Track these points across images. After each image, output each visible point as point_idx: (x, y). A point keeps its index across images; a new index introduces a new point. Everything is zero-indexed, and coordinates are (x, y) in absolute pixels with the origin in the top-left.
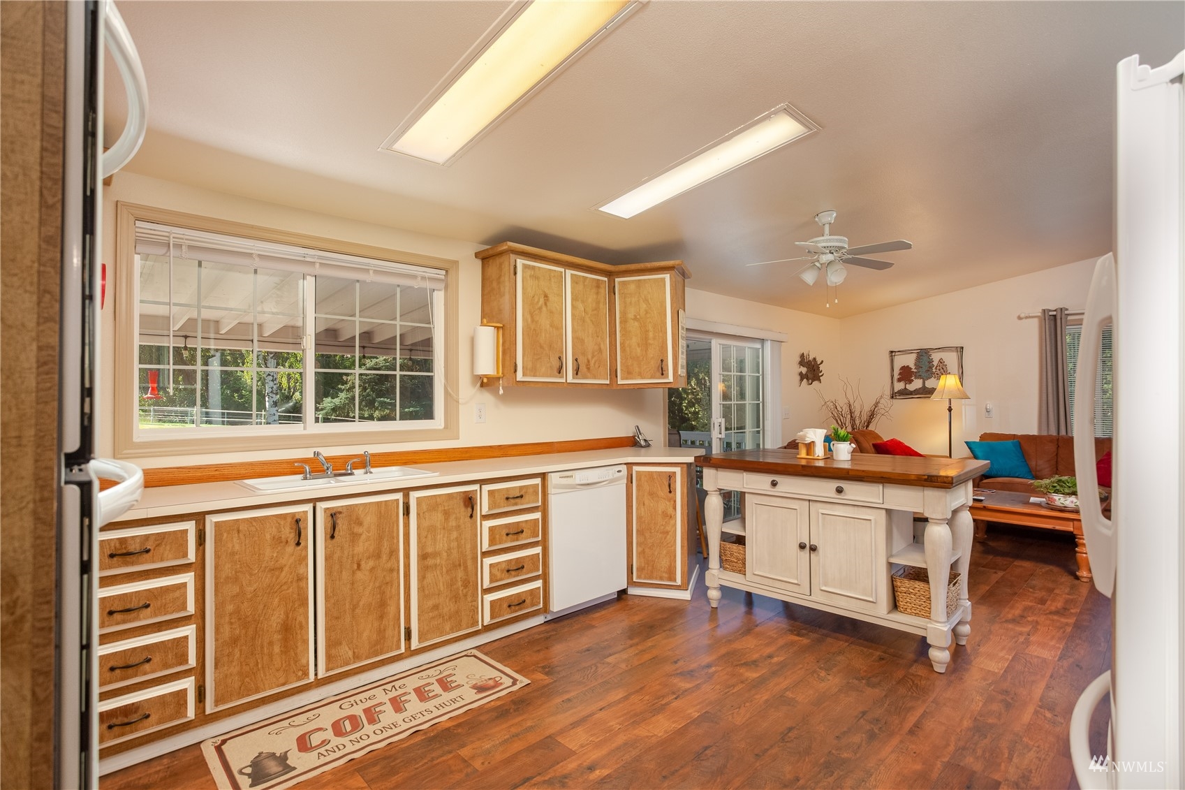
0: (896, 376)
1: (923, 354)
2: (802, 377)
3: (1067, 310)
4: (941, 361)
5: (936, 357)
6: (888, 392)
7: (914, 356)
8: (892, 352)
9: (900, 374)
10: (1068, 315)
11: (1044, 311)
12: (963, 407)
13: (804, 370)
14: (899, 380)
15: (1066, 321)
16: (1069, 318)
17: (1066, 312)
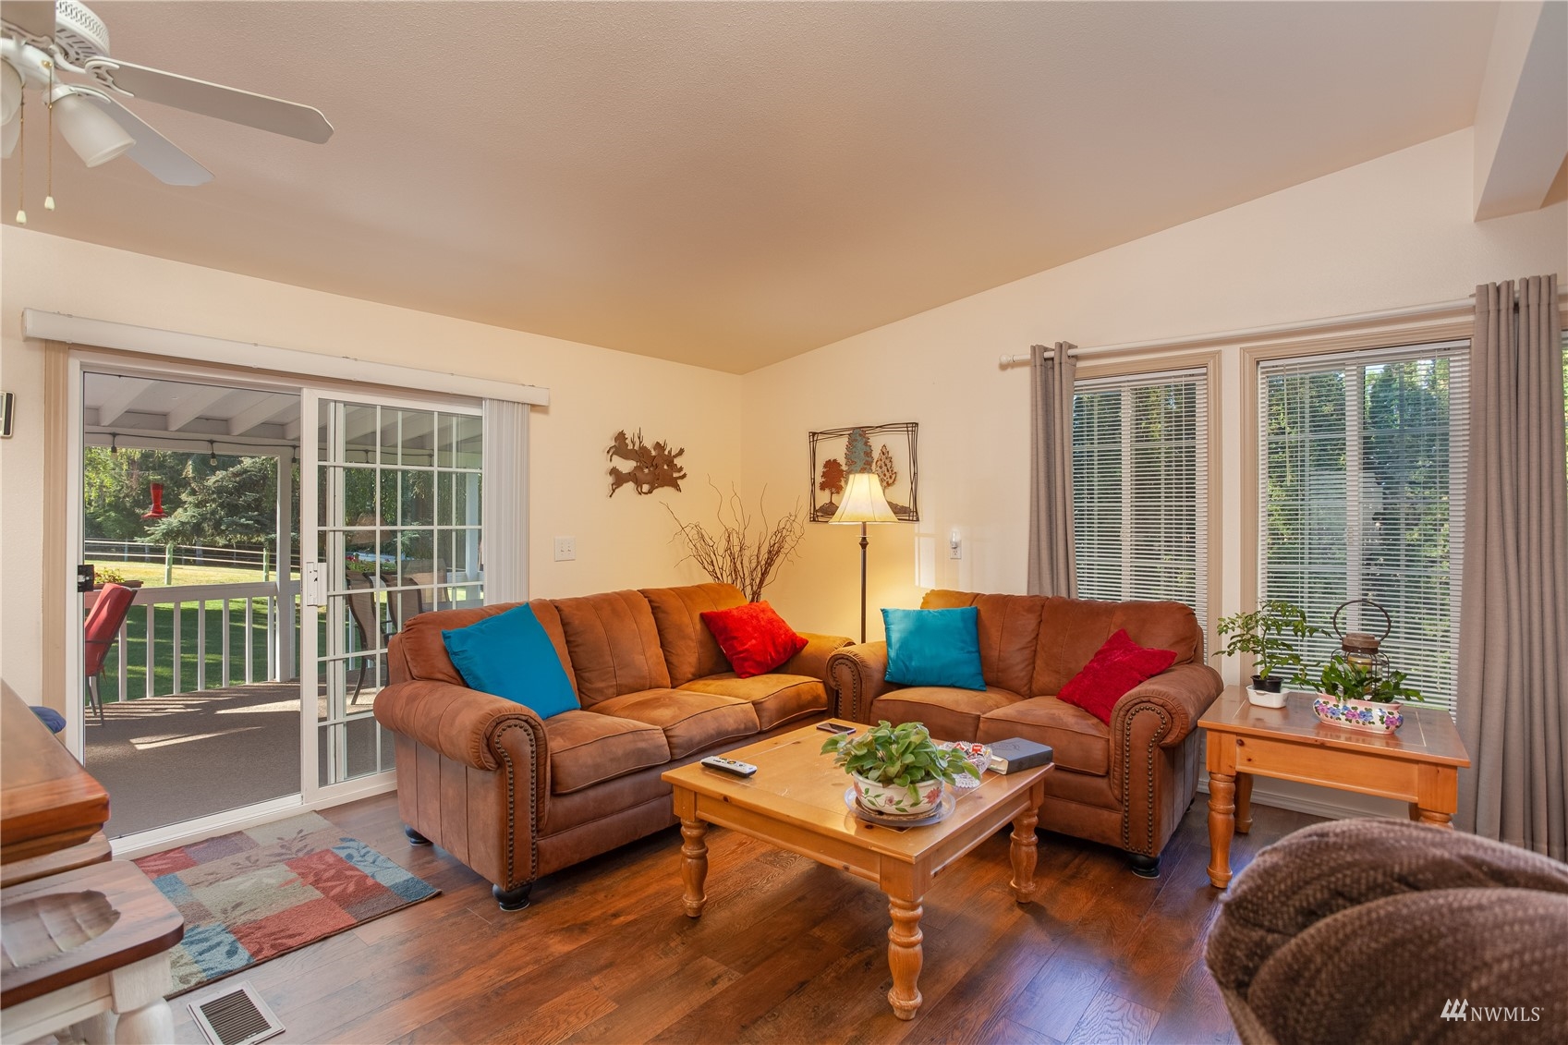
0: (819, 480)
1: (858, 437)
2: (619, 479)
3: (1071, 346)
4: (884, 452)
5: (877, 442)
6: (804, 511)
7: (843, 442)
8: (814, 434)
9: (824, 475)
10: (1076, 357)
11: (1034, 348)
12: (916, 539)
13: (626, 466)
14: (823, 487)
15: (1074, 370)
16: (1081, 364)
17: (1071, 352)
